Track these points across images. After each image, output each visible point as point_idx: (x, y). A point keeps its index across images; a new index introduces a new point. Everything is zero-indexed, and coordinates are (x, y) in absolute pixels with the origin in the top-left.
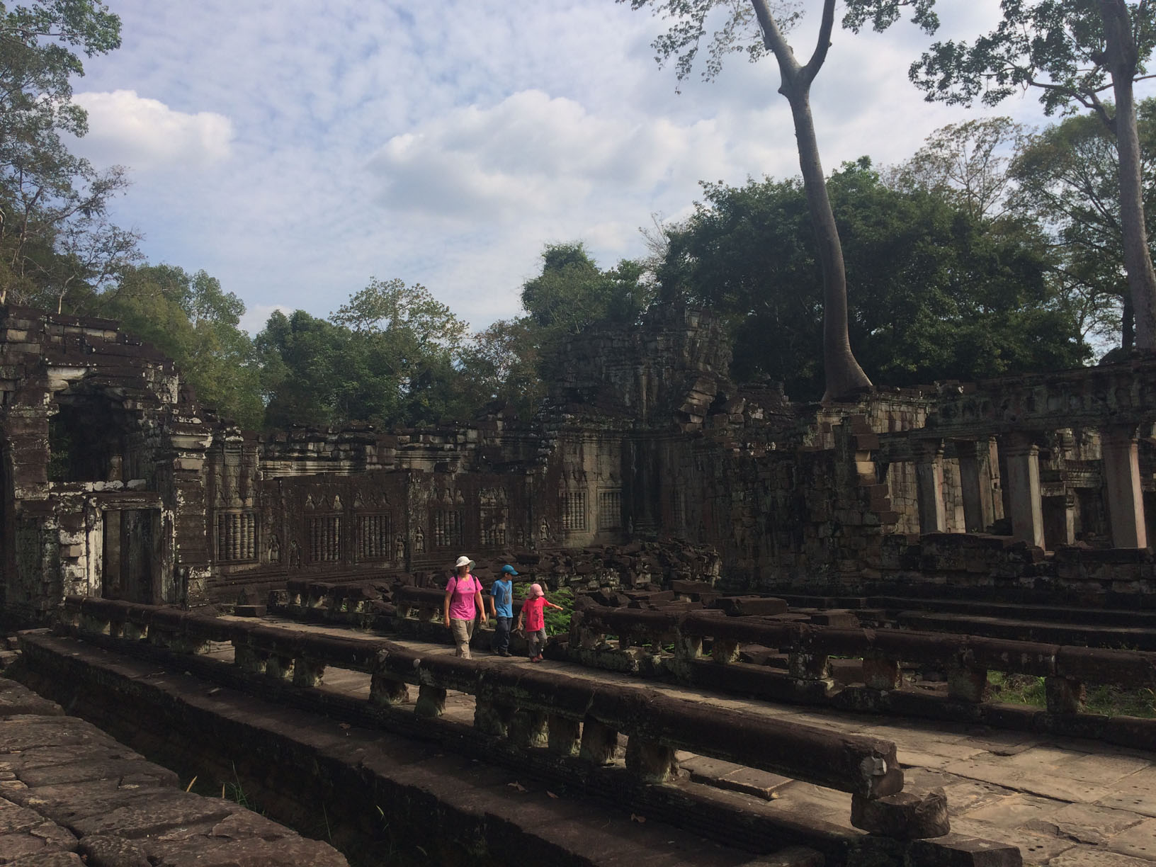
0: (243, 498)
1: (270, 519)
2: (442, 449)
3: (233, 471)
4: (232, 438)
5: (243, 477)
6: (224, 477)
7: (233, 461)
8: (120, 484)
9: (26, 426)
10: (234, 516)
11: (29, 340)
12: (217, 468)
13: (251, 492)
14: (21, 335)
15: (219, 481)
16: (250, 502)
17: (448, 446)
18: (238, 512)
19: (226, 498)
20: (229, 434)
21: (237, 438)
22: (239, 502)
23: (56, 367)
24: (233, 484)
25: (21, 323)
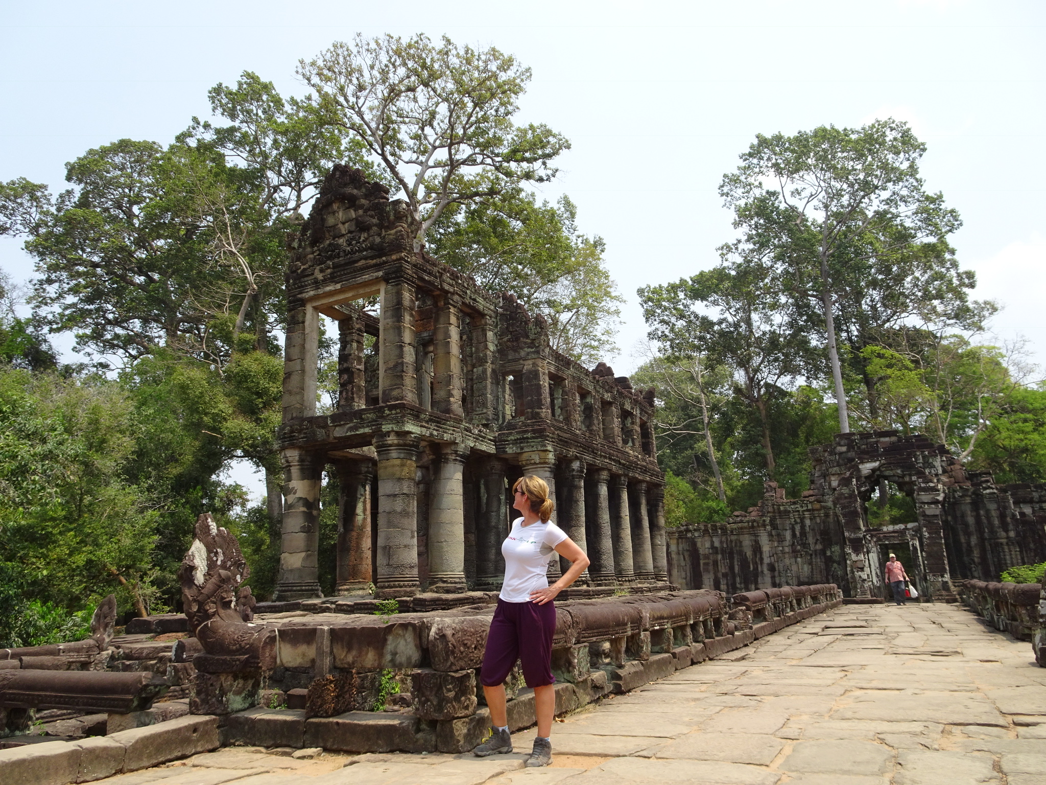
0: (1007, 531)
1: (1032, 546)
3: (994, 513)
4: (988, 491)
5: (1002, 517)
6: (988, 517)
7: (992, 507)
9: (846, 498)
10: (1002, 544)
11: (848, 451)
12: (982, 512)
13: (1011, 527)
14: (844, 449)
15: (984, 520)
16: (1012, 534)
18: (1004, 541)
19: (992, 531)
20: (985, 489)
21: (992, 491)
22: (1003, 534)
23: (862, 463)
24: (996, 522)
25: (842, 442)
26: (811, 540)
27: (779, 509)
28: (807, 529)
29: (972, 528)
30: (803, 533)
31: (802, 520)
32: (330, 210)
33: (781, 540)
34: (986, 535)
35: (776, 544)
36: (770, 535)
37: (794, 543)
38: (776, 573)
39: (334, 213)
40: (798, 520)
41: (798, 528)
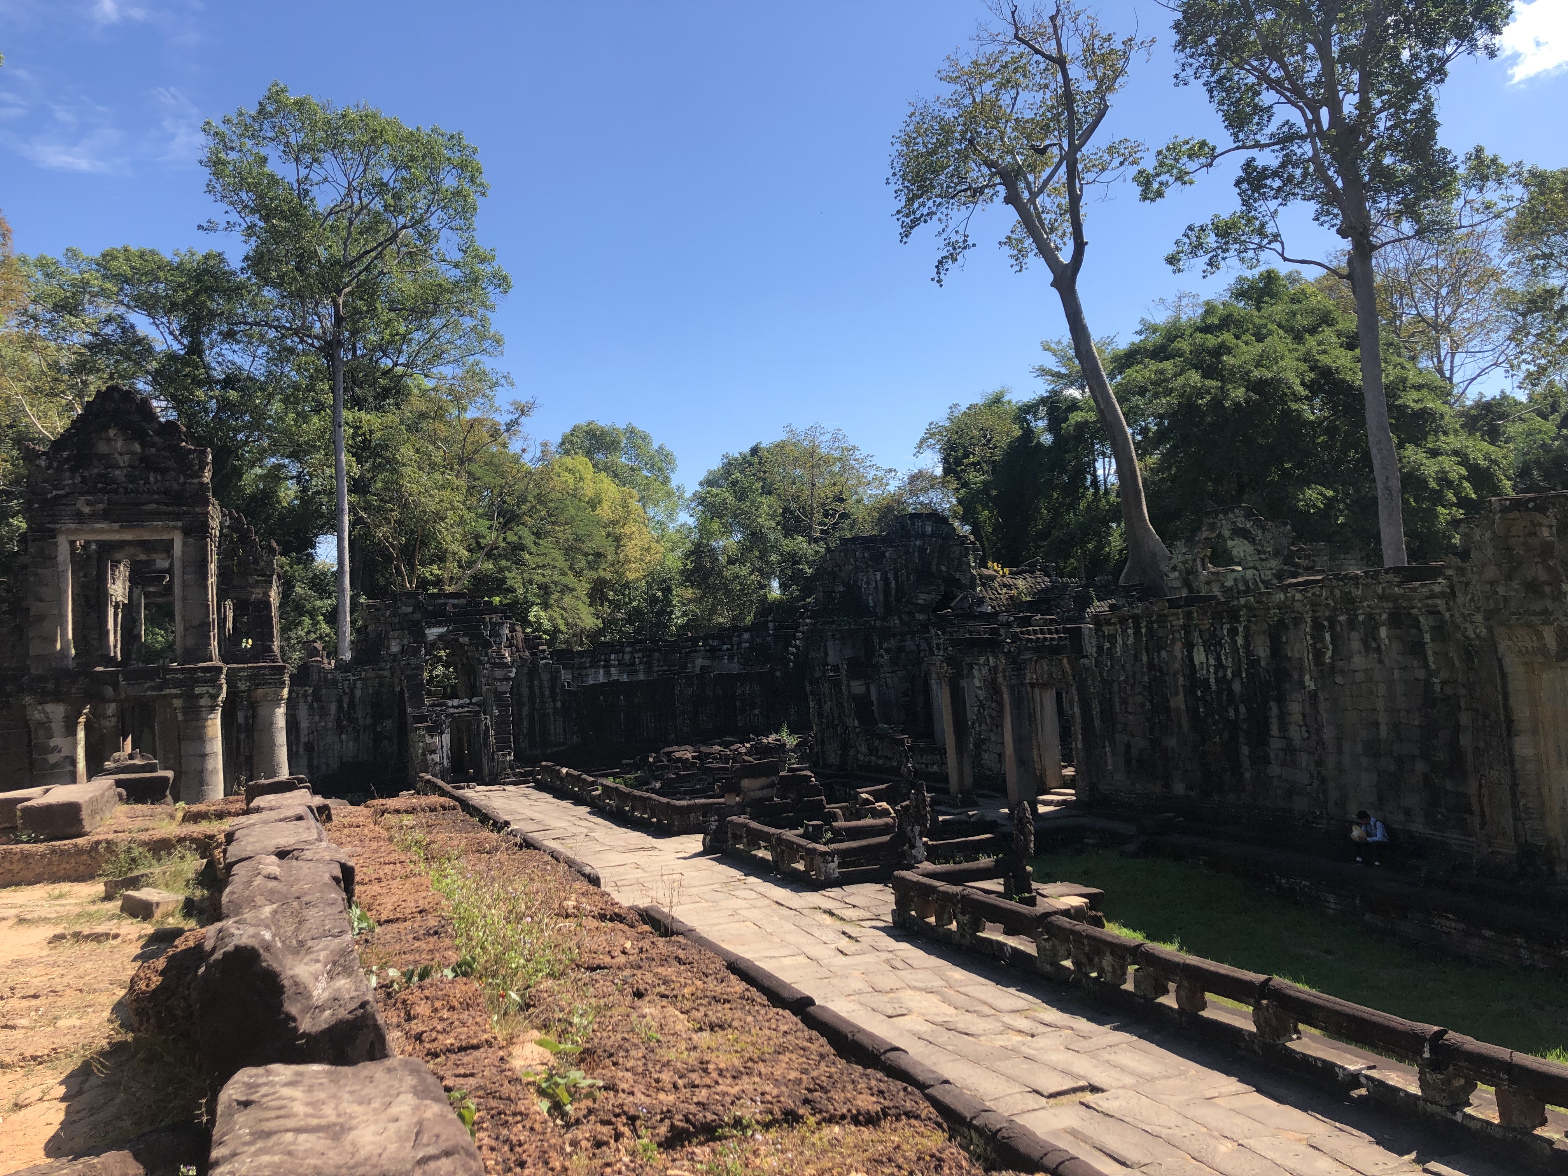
0: (554, 701)
1: (574, 716)
2: (721, 650)
3: (546, 684)
5: (553, 688)
6: (541, 688)
7: (545, 677)
8: (468, 701)
10: (549, 714)
12: (535, 683)
13: (559, 697)
15: (537, 690)
16: (559, 704)
17: (725, 647)
18: (551, 711)
19: (542, 702)
20: (542, 659)
21: (547, 661)
22: (551, 704)
23: (429, 627)
24: (547, 692)
25: (408, 603)
26: (359, 714)
27: (326, 677)
28: (357, 700)
29: (525, 699)
30: (352, 705)
31: (352, 689)
32: (104, 435)
33: (323, 713)
34: (537, 706)
35: (317, 718)
36: (311, 707)
37: (339, 717)
38: (315, 755)
39: (109, 440)
40: (347, 691)
41: (346, 699)
